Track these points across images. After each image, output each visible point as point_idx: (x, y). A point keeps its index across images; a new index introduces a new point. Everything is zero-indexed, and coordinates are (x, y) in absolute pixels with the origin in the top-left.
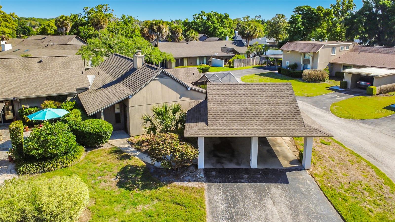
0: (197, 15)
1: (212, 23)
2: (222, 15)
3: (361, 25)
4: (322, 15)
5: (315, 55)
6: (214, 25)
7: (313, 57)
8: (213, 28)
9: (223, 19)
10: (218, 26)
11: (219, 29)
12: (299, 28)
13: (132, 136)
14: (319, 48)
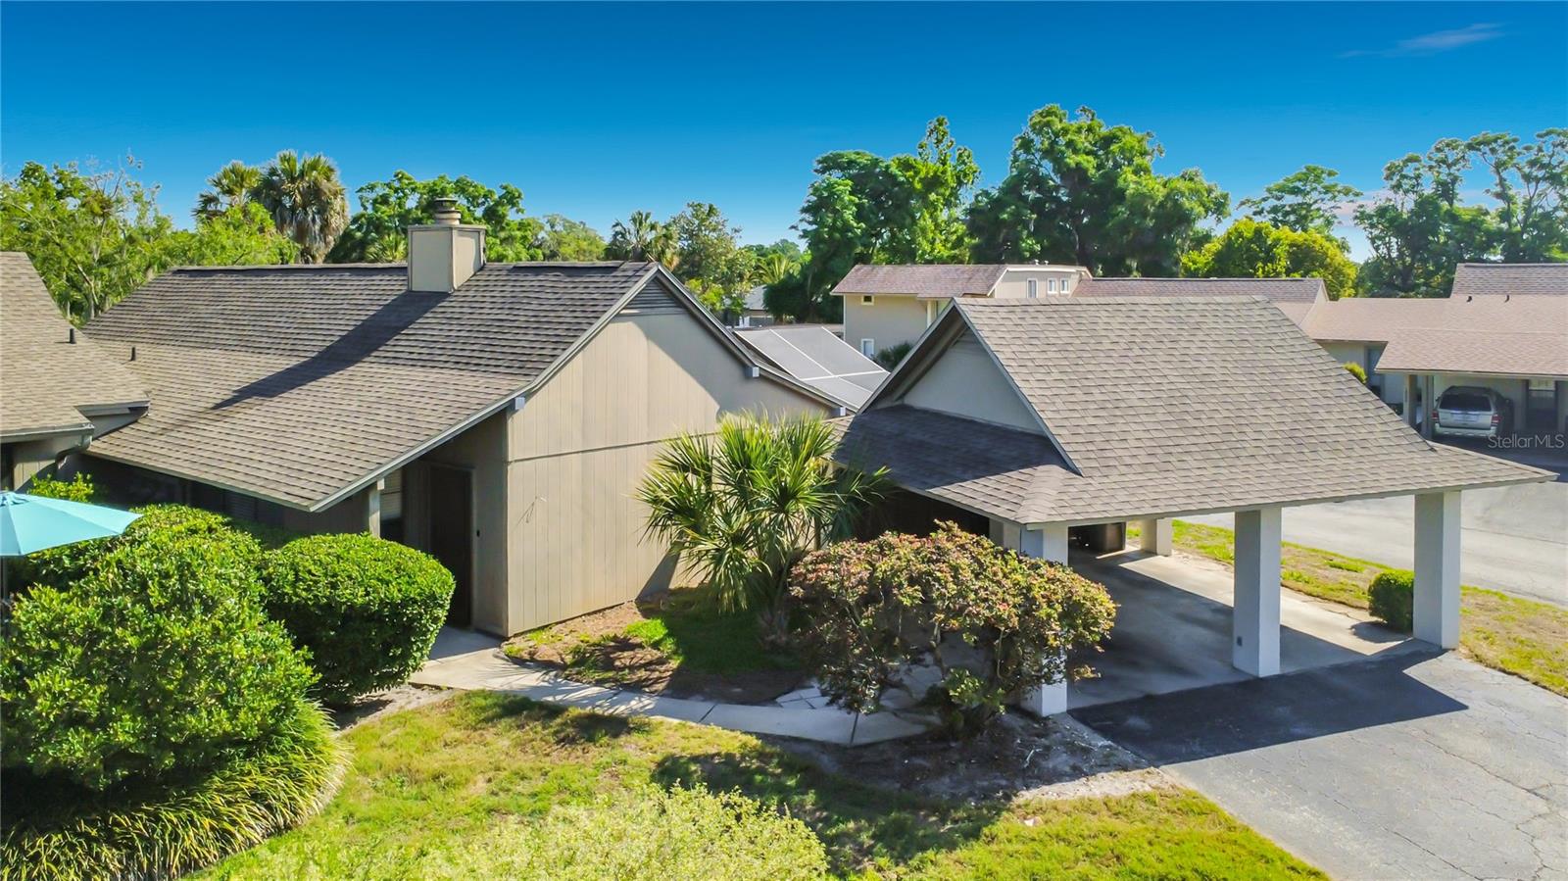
0: (380, 191)
2: (489, 192)
3: (1025, 232)
4: (918, 186)
9: (499, 208)
12: (847, 228)
13: (516, 636)
14: (994, 282)
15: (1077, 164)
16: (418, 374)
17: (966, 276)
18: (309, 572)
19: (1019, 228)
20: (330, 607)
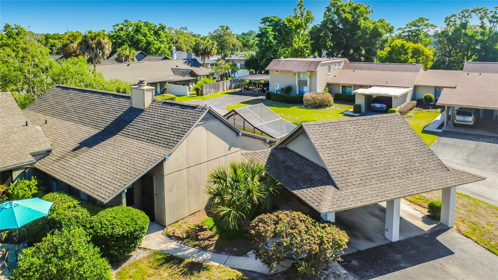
0: (120, 26)
1: (143, 36)
2: (156, 26)
3: (328, 40)
5: (313, 73)
6: (147, 40)
7: (310, 77)
8: (145, 43)
9: (159, 32)
10: (152, 41)
11: (154, 43)
12: (271, 42)
13: (168, 226)
14: (318, 67)
15: (345, 17)
16: (135, 142)
17: (308, 65)
18: (105, 224)
19: (326, 38)
20: (112, 236)
